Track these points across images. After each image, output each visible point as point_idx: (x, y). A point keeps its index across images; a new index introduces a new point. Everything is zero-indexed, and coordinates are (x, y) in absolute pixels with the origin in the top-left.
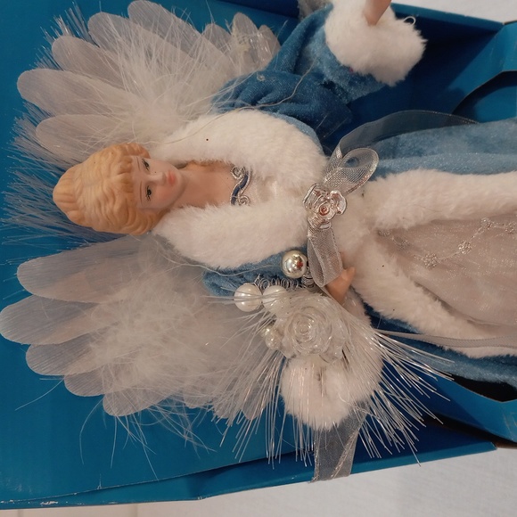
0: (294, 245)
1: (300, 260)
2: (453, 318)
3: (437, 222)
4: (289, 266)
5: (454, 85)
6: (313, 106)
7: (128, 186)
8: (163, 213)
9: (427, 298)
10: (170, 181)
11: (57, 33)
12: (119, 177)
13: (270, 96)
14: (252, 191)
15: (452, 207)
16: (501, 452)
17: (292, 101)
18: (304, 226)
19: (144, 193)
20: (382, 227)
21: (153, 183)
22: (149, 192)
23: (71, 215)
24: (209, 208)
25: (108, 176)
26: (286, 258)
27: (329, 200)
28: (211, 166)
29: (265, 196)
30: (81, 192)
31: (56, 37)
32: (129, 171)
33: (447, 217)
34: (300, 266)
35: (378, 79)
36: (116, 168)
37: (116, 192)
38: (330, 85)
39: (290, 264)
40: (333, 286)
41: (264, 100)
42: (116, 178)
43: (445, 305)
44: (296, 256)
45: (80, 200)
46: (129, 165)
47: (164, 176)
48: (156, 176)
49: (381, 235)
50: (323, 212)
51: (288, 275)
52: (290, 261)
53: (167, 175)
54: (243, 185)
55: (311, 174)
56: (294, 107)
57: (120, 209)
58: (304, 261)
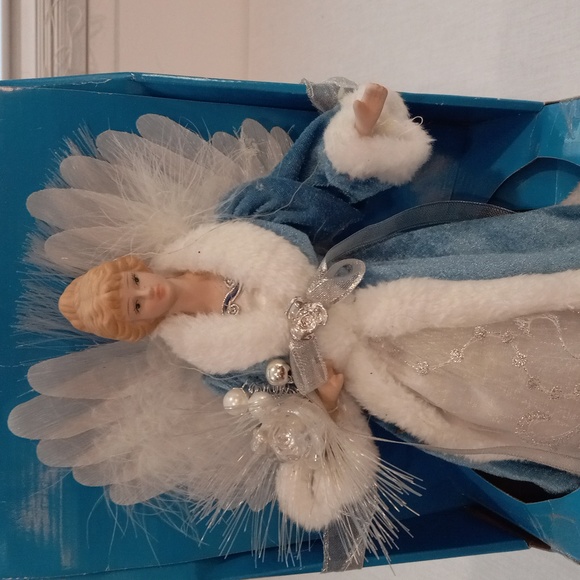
0: (278, 353)
3: (430, 330)
4: (271, 374)
5: (497, 166)
6: (310, 213)
7: (115, 302)
8: (157, 321)
9: (418, 405)
10: (158, 294)
11: (66, 153)
12: (106, 295)
13: (268, 205)
14: (243, 300)
15: (442, 316)
16: (533, 552)
17: (289, 209)
18: (286, 337)
19: (132, 307)
20: (372, 335)
21: (141, 298)
22: (138, 306)
23: (74, 323)
24: (200, 317)
25: (98, 294)
26: (269, 367)
28: (205, 276)
29: (254, 305)
30: (79, 306)
31: (66, 157)
32: (118, 288)
33: (437, 326)
34: (282, 374)
36: (104, 287)
37: (104, 309)
38: (332, 190)
39: (273, 373)
40: (323, 391)
41: (262, 209)
42: (104, 296)
43: (439, 410)
44: (280, 365)
45: (79, 312)
46: (117, 283)
47: (152, 289)
48: (144, 291)
49: (371, 342)
52: (273, 370)
53: (155, 289)
54: (234, 294)
56: (291, 216)
57: (109, 323)
58: (286, 371)
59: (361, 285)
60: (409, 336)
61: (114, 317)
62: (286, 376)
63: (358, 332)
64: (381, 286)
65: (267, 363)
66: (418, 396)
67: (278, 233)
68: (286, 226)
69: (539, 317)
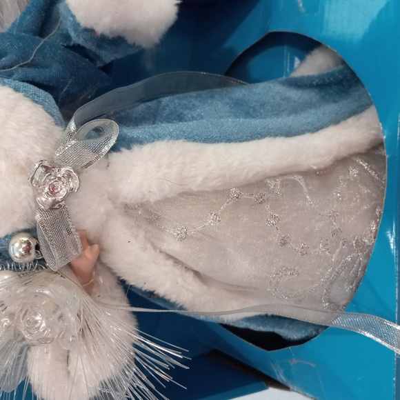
0: (23, 226)
1: (29, 244)
2: (205, 288)
3: (187, 194)
4: (15, 250)
6: (54, 71)
9: (177, 271)
15: (200, 179)
17: (29, 65)
18: (31, 207)
20: (128, 201)
26: (13, 241)
27: (59, 179)
33: (194, 189)
35: (130, 41)
39: (17, 249)
40: (77, 264)
44: (25, 239)
49: (128, 209)
50: (53, 192)
51: (16, 260)
52: (17, 245)
55: (39, 150)
56: (33, 73)
58: (33, 245)
59: (115, 149)
60: (166, 201)
62: (33, 251)
63: (113, 199)
64: (136, 148)
65: (9, 237)
66: (177, 261)
67: (16, 90)
68: (26, 84)
69: (285, 178)
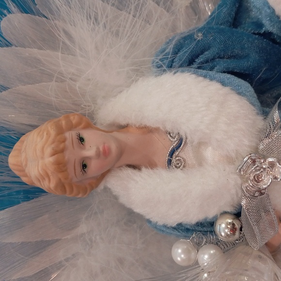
1: (233, 224)
4: (222, 230)
7: (61, 166)
10: (104, 153)
11: (5, 12)
12: (51, 159)
13: (207, 54)
14: (186, 153)
19: (79, 168)
22: (84, 166)
23: (24, 179)
25: (42, 158)
27: (265, 169)
30: (26, 165)
31: (6, 16)
32: (62, 151)
36: (48, 150)
42: (49, 160)
45: (27, 171)
46: (62, 146)
47: (98, 149)
48: (89, 151)
50: (257, 179)
51: (222, 238)
52: (223, 226)
53: (101, 149)
55: (246, 142)
56: (232, 64)
58: (237, 226)
61: (60, 179)
